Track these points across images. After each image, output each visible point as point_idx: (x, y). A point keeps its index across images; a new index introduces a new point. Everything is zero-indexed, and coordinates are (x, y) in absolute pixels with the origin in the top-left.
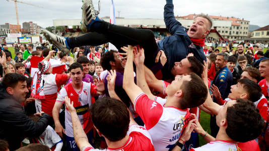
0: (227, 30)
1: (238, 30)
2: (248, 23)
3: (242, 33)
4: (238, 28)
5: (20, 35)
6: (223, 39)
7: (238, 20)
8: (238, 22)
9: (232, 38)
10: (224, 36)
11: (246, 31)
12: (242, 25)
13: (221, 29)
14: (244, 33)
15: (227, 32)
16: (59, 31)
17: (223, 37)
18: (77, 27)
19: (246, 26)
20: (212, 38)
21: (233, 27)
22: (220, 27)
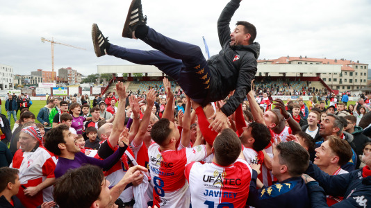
0: (335, 77)
1: (351, 78)
2: (365, 67)
3: (359, 80)
4: (351, 74)
5: (54, 85)
6: (330, 90)
7: (350, 63)
8: (351, 66)
9: (343, 88)
10: (332, 86)
11: (364, 77)
12: (356, 70)
13: (327, 77)
14: (361, 81)
15: (335, 80)
16: (104, 80)
17: (330, 87)
18: (128, 75)
19: (364, 71)
20: (314, 89)
21: (343, 73)
22: (325, 73)
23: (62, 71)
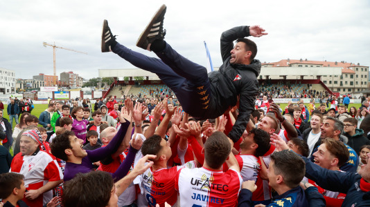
0: (335, 79)
1: (352, 80)
2: (366, 69)
3: (359, 83)
4: (352, 77)
5: (56, 89)
6: (331, 93)
7: (351, 65)
8: (351, 68)
9: (344, 90)
10: (332, 88)
11: (364, 80)
12: (357, 73)
13: (328, 79)
14: (362, 83)
15: (336, 82)
16: (105, 84)
17: (330, 90)
18: (129, 79)
19: (364, 73)
20: (315, 91)
21: (344, 76)
22: (326, 76)
23: (63, 75)
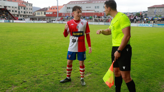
0: (16, 9)
1: (25, 11)
2: (31, 5)
3: (28, 12)
4: (24, 9)
6: (13, 17)
7: (24, 2)
8: (24, 4)
9: (21, 16)
10: (14, 15)
12: (27, 7)
13: (11, 9)
14: (30, 12)
15: (16, 11)
19: (31, 7)
21: (20, 8)
22: (10, 7)
